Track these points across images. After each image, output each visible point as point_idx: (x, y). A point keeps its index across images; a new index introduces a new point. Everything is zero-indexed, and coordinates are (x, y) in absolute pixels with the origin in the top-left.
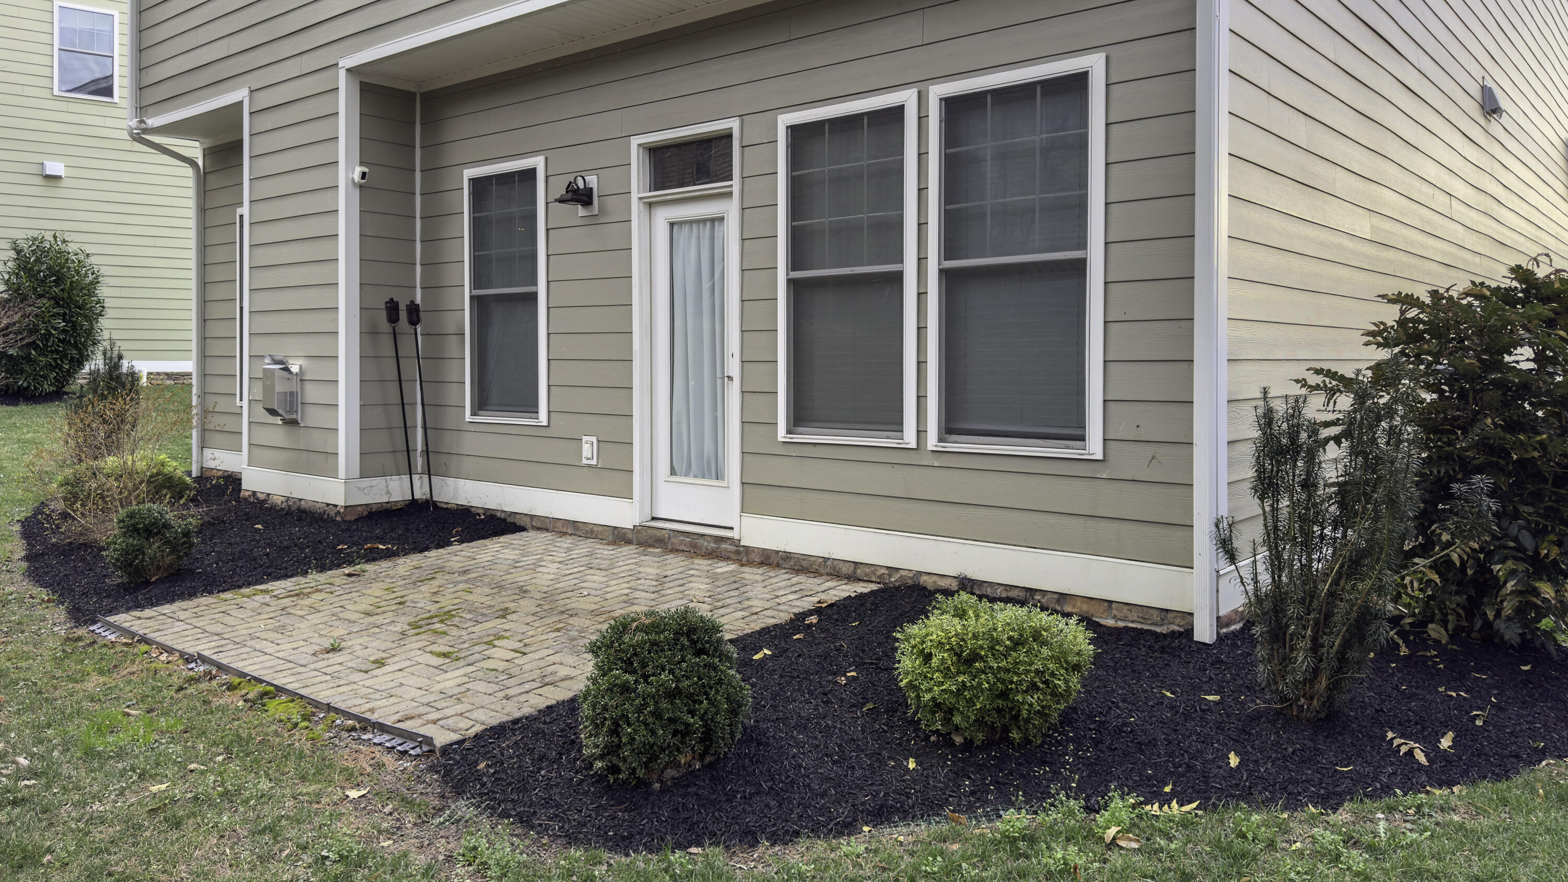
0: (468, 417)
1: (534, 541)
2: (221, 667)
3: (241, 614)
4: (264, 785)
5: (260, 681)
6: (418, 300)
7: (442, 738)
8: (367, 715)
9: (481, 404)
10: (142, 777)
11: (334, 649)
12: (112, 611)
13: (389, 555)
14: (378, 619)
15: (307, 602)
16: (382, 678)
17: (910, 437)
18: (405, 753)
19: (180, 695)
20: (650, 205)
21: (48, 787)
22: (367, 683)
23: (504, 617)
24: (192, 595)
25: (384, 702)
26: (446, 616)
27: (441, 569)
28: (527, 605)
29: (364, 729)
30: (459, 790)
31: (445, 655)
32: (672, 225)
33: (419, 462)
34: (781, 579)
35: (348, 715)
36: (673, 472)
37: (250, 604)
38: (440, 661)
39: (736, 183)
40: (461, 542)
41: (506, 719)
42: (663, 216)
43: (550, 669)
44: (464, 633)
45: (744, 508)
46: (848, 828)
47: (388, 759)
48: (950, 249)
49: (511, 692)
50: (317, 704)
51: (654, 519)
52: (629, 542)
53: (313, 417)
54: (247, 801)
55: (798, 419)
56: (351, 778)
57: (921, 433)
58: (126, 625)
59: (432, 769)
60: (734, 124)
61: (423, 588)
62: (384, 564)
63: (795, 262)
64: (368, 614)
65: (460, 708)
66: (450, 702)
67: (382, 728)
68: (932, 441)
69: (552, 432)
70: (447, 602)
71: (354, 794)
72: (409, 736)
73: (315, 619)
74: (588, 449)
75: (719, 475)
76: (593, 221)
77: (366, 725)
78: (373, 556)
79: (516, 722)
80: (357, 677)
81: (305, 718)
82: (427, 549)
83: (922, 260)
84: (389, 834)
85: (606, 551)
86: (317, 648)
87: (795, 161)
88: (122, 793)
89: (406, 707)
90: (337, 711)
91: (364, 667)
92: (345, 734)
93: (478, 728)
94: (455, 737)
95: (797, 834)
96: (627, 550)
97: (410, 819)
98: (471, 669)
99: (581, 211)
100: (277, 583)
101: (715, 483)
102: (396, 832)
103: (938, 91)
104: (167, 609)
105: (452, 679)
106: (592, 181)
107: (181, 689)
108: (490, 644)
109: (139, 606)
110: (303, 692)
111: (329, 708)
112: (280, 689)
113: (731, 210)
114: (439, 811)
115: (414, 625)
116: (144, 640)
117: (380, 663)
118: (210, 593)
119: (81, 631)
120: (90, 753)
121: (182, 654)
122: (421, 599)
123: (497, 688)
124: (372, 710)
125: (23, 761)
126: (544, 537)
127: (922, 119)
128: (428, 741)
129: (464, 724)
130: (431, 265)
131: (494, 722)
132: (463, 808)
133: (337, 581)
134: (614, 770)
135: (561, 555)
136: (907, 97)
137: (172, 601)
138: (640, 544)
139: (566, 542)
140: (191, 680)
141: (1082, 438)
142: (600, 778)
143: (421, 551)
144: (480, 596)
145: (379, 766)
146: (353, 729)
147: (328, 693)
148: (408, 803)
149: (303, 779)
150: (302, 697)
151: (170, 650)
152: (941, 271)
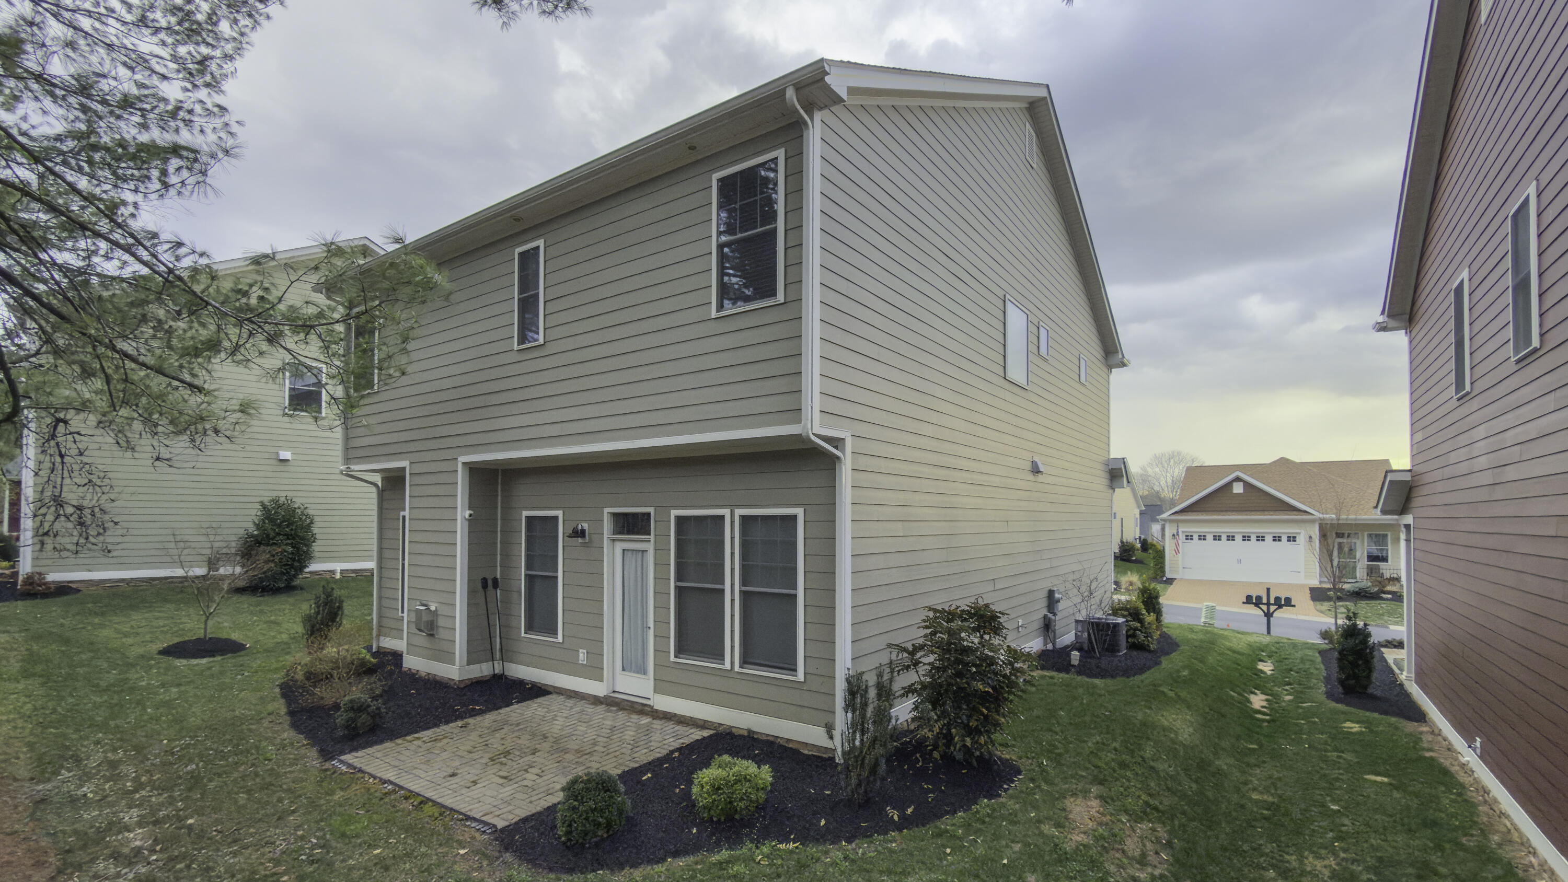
0: (523, 635)
1: (553, 701)
2: (401, 788)
3: (407, 753)
4: (423, 849)
5: (419, 795)
6: (498, 576)
7: (500, 824)
8: (468, 813)
9: (530, 628)
10: (370, 845)
11: (453, 775)
12: (343, 753)
13: (481, 712)
14: (474, 756)
15: (439, 745)
16: (476, 791)
17: (727, 666)
18: (484, 832)
19: (382, 802)
20: (614, 540)
21: (328, 852)
22: (469, 794)
23: (534, 754)
24: (381, 742)
25: (477, 805)
26: (507, 753)
27: (506, 723)
28: (546, 746)
29: (467, 820)
30: (507, 849)
31: (505, 778)
32: (624, 550)
33: (498, 655)
34: (670, 727)
35: (461, 813)
36: (623, 669)
37: (412, 747)
38: (502, 781)
39: (652, 537)
40: (518, 702)
41: (530, 813)
42: (619, 547)
43: (551, 786)
44: (514, 763)
45: (656, 691)
46: (662, 860)
47: (477, 835)
48: (744, 582)
49: (533, 799)
50: (446, 807)
51: (614, 692)
52: (602, 703)
53: (442, 634)
54: (416, 858)
55: (680, 651)
56: (461, 845)
57: (732, 663)
58: (351, 762)
59: (496, 839)
60: (651, 510)
61: (497, 735)
62: (479, 718)
63: (679, 578)
64: (470, 752)
65: (510, 808)
66: (506, 805)
67: (475, 820)
68: (737, 668)
69: (565, 646)
70: (509, 744)
71: (462, 852)
72: (486, 823)
73: (444, 755)
74: (582, 656)
75: (645, 673)
76: (585, 545)
77: (468, 818)
78: (474, 713)
79: (533, 815)
80: (464, 791)
81: (441, 815)
82: (500, 708)
83: (732, 585)
84: (476, 870)
85: (590, 709)
86: (445, 774)
87: (679, 532)
88: (361, 854)
89: (486, 808)
90: (455, 811)
91: (468, 785)
92: (459, 823)
93: (517, 819)
94: (507, 823)
95: (640, 864)
96: (601, 708)
97: (485, 863)
98: (517, 785)
99: (580, 540)
100: (425, 732)
101: (643, 676)
102: (480, 869)
103: (739, 512)
104: (370, 750)
105: (507, 791)
106: (586, 526)
107: (382, 799)
108: (526, 771)
109: (355, 749)
110: (439, 800)
111: (451, 809)
112: (429, 800)
113: (650, 547)
114: (498, 858)
115: (492, 759)
116: (360, 771)
117: (475, 783)
118: (391, 740)
119: (327, 765)
120: (343, 835)
121: (381, 779)
122: (496, 743)
123: (527, 796)
124: (470, 810)
125: (314, 841)
126: (561, 698)
127: (732, 523)
128: (495, 826)
129: (511, 817)
130: (506, 556)
131: (523, 815)
132: (508, 857)
133: (456, 731)
134: (570, 840)
135: (566, 713)
136: (726, 512)
137: (371, 746)
138: (607, 705)
139: (570, 703)
140: (386, 794)
141: (795, 670)
142: (564, 843)
143: (497, 709)
144: (525, 741)
145: (473, 838)
146: (462, 820)
147: (450, 801)
148: (485, 855)
149: (441, 845)
150: (438, 803)
151: (375, 777)
152: (740, 591)
